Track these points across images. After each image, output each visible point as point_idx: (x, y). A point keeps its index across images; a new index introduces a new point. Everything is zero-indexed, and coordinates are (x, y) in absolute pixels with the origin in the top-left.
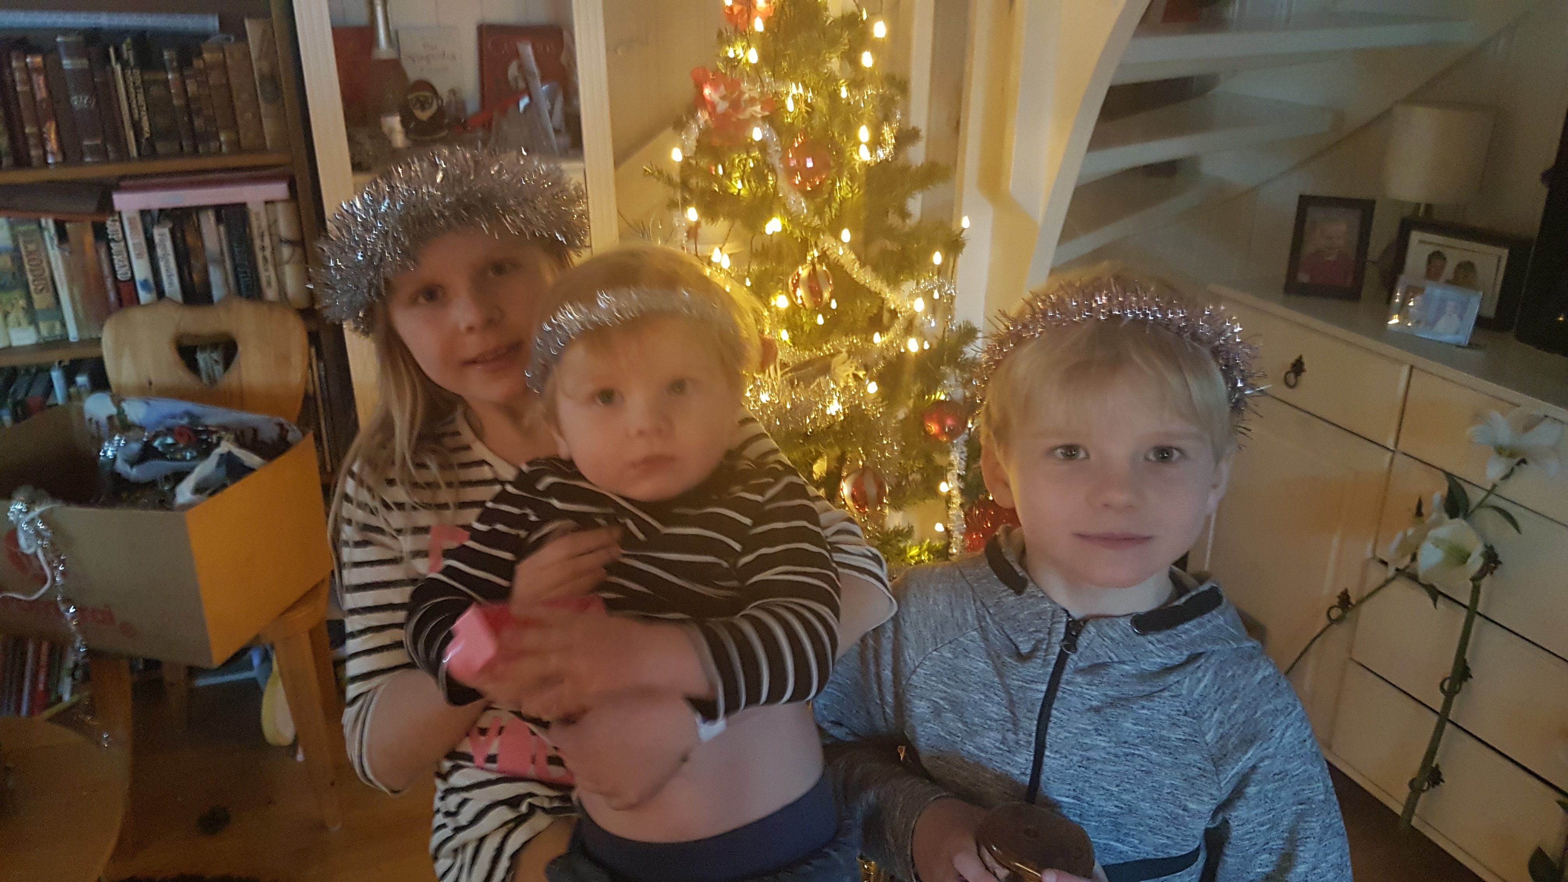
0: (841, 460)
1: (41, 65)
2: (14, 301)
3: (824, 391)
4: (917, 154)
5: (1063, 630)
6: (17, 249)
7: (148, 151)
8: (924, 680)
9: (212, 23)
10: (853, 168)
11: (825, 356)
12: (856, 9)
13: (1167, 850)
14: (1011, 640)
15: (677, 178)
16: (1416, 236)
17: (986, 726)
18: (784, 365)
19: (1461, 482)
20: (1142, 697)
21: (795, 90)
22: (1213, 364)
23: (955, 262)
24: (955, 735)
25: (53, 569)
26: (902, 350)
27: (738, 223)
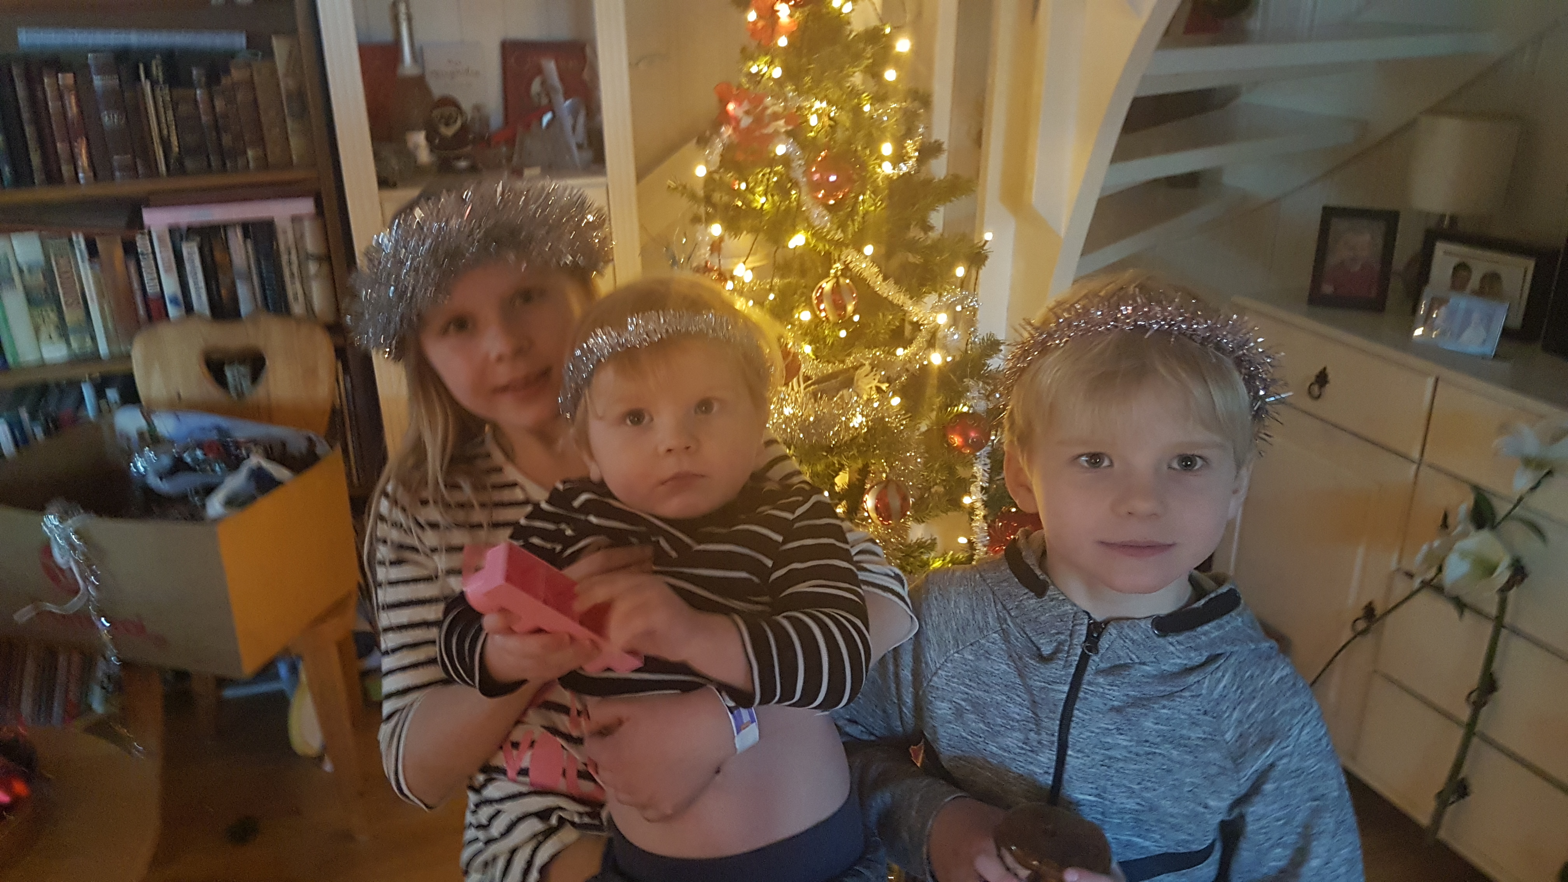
0: (864, 472)
1: (72, 81)
2: (45, 316)
3: (847, 404)
4: (939, 168)
5: (1085, 632)
6: (48, 265)
7: (177, 168)
8: (945, 681)
9: (239, 41)
10: (876, 181)
11: (848, 369)
12: (878, 24)
13: (1188, 845)
14: (1032, 641)
15: (701, 193)
16: (1441, 247)
17: (1009, 727)
18: (807, 378)
19: (1488, 495)
20: (1163, 696)
21: (820, 105)
22: (1236, 374)
23: (978, 274)
24: (977, 735)
25: (85, 579)
26: (925, 363)
27: (761, 236)
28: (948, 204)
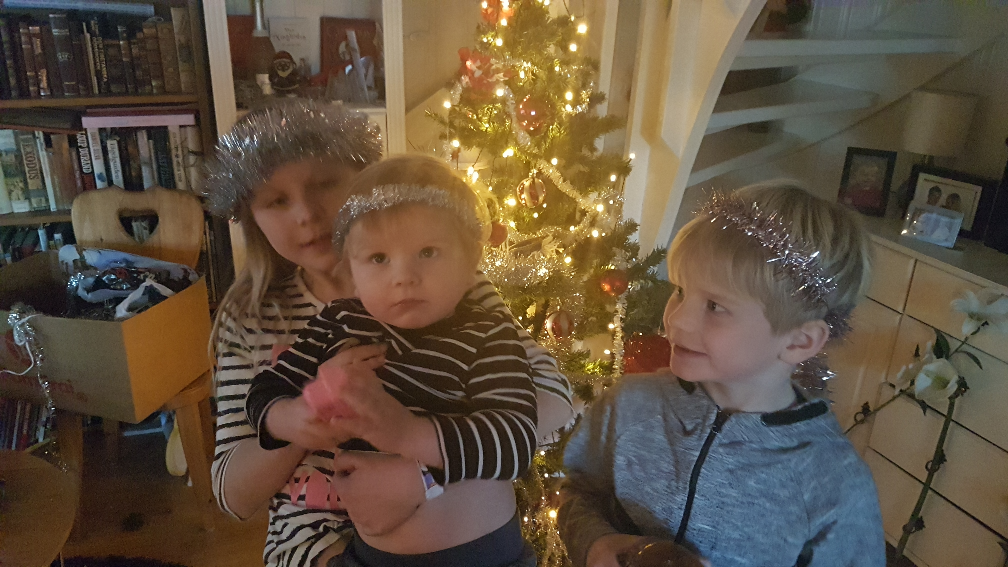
0: (546, 306)
1: (39, 32)
2: (16, 184)
3: (536, 261)
4: (602, 111)
5: (714, 418)
6: (19, 150)
7: (106, 91)
8: (624, 443)
9: (150, 10)
10: (561, 116)
11: (538, 238)
12: (567, 14)
14: (681, 421)
15: (447, 120)
16: (922, 176)
18: (511, 243)
19: (945, 335)
21: (527, 65)
23: (624, 180)
25: (35, 356)
26: (588, 236)
27: (485, 150)
28: (607, 134)
